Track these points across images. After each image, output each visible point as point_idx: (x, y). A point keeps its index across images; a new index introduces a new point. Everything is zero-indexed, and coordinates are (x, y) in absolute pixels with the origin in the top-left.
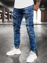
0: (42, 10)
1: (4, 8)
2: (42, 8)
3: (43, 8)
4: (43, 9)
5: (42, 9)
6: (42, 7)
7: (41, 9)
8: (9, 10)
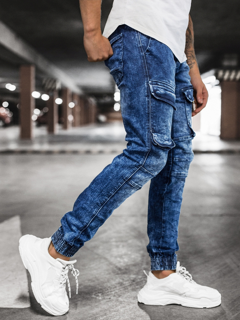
0: (229, 79)
1: (33, 70)
2: (225, 69)
3: (230, 69)
4: (232, 77)
5: (226, 77)
6: (226, 63)
7: (221, 73)
8: (54, 81)
